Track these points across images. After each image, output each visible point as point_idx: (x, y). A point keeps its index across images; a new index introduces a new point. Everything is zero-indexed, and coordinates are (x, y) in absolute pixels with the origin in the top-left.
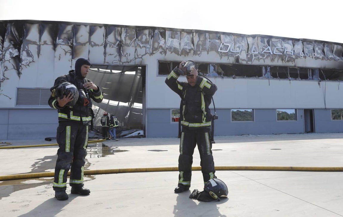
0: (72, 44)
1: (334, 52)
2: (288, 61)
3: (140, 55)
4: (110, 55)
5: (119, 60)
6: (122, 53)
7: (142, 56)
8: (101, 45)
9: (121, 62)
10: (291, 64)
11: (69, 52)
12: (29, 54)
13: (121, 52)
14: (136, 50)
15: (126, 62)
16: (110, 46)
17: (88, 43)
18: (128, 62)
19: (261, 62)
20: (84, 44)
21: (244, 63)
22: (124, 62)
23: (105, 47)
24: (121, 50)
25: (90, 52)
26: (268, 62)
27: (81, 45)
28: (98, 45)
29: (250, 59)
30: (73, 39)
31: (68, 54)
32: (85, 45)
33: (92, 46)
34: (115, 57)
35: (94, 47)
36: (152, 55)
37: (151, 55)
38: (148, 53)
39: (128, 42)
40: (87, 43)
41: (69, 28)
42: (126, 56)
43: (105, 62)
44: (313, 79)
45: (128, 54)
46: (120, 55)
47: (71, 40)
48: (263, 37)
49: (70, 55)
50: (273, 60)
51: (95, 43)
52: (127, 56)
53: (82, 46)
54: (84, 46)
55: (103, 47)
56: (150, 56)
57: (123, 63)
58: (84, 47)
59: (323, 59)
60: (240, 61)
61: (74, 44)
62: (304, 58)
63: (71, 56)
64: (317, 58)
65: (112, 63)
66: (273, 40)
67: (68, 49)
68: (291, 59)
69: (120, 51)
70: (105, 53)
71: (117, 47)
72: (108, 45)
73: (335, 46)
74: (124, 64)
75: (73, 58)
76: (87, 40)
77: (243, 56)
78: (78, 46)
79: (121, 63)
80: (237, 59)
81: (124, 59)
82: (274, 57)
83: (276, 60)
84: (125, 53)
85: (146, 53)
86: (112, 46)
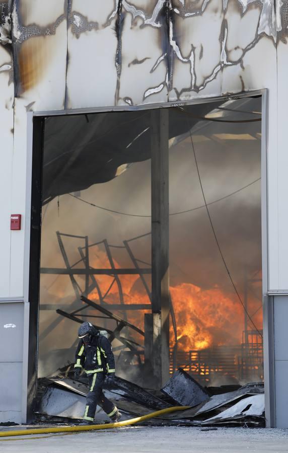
0: (10, 34)
3: (236, 49)
4: (136, 62)
5: (164, 83)
6: (175, 47)
7: (245, 51)
8: (105, 26)
9: (173, 92)
11: (5, 71)
13: (173, 43)
14: (225, 25)
15: (189, 90)
16: (134, 23)
17: (65, 22)
18: (197, 89)
20: (49, 30)
22: (184, 90)
23: (118, 29)
24: (171, 35)
25: (71, 60)
27: (39, 35)
28: (95, 26)
30: (12, 12)
31: (3, 79)
32: (53, 33)
33: (77, 32)
34: (152, 71)
35: (82, 35)
36: (285, 42)
37: (281, 43)
38: (264, 34)
40: (59, 20)
42: (189, 62)
43: (117, 98)
45: (198, 51)
46: (170, 61)
47: (7, 18)
49: (9, 84)
51: (84, 18)
52: (192, 58)
53: (41, 38)
54: (52, 37)
55: (114, 32)
56: (276, 45)
57: (179, 95)
58: (50, 39)
61: (17, 34)
63: (12, 85)
65: (144, 98)
69: (169, 40)
70: (119, 59)
71: (159, 25)
72: (128, 20)
74: (182, 98)
75: (16, 96)
76: (61, 10)
78: (32, 42)
79: (173, 98)
81: (182, 77)
84: (187, 49)
85: (258, 37)
86: (140, 22)
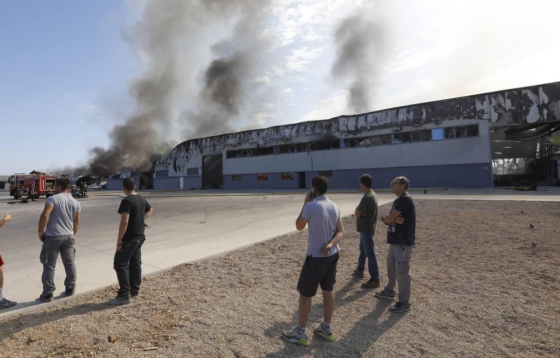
1: (324, 127)
2: (287, 141)
3: (220, 149)
8: (209, 147)
10: (288, 143)
12: (190, 155)
14: (219, 147)
16: (211, 147)
17: (205, 147)
18: (217, 153)
19: (272, 145)
21: (262, 146)
25: (206, 151)
26: (275, 144)
29: (265, 144)
30: (201, 145)
31: (200, 153)
35: (207, 148)
36: (224, 149)
39: (217, 143)
41: (200, 141)
44: (305, 151)
46: (214, 151)
48: (274, 128)
50: (277, 142)
51: (207, 146)
58: (204, 149)
59: (311, 135)
60: (260, 146)
61: (201, 148)
62: (297, 137)
64: (307, 135)
66: (280, 128)
67: (200, 150)
68: (288, 140)
71: (214, 147)
73: (324, 122)
76: (205, 145)
77: (261, 142)
80: (258, 145)
82: (277, 140)
83: (279, 142)
84: (216, 149)
85: (222, 148)
